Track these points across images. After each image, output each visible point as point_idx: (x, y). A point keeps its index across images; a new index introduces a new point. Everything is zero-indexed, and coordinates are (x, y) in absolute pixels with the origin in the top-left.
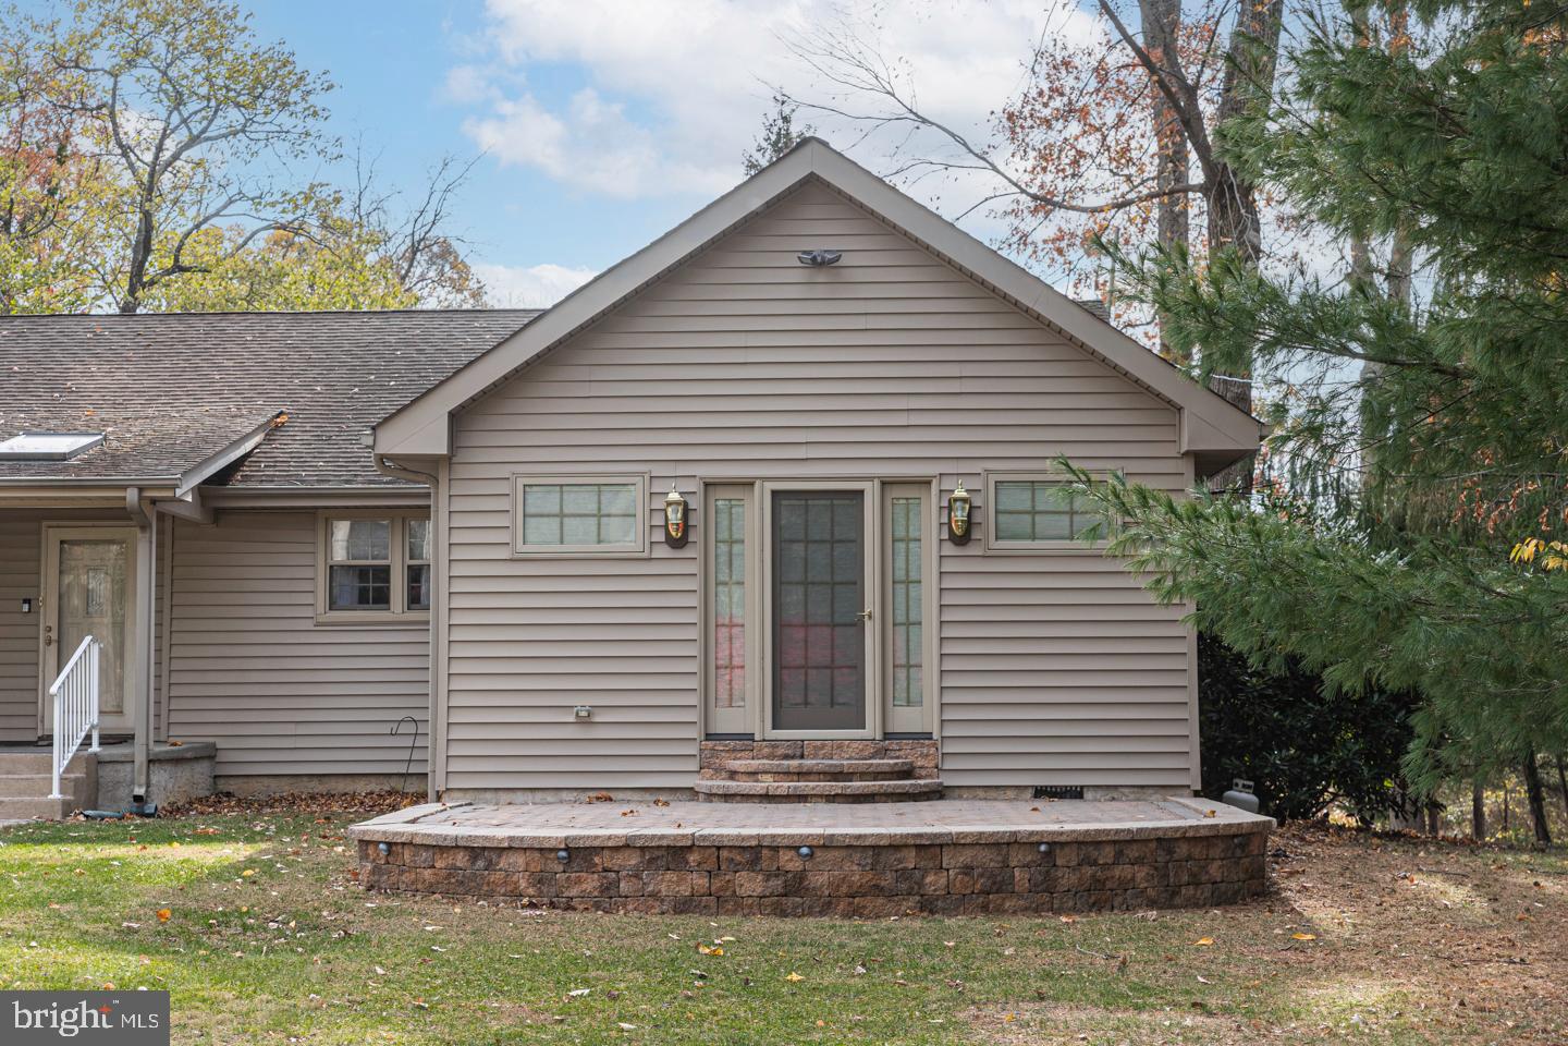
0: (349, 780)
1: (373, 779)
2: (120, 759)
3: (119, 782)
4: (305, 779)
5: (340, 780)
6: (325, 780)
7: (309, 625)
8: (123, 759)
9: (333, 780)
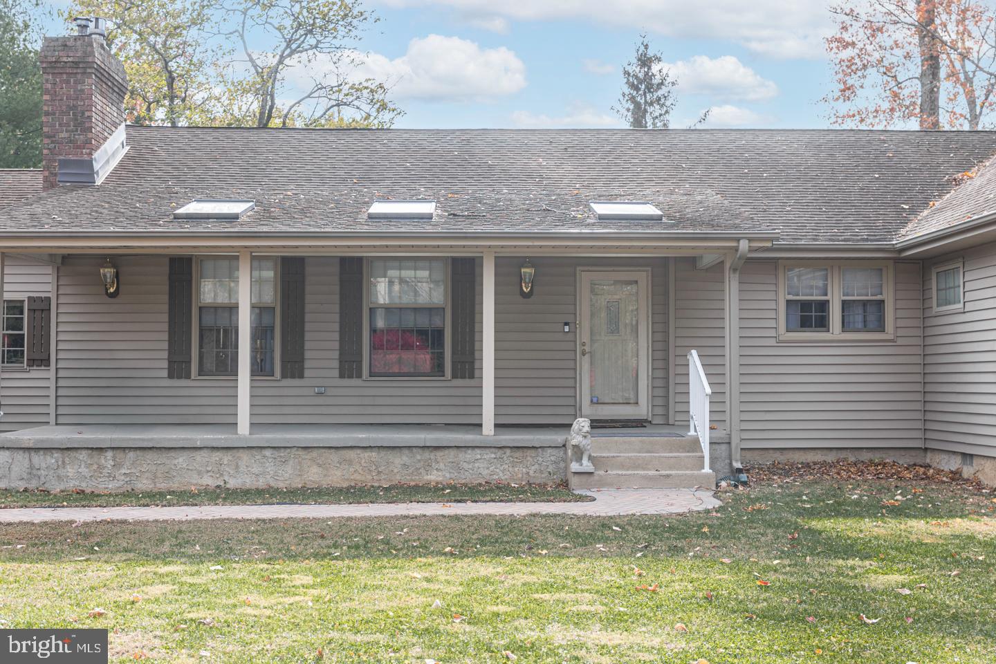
0: (802, 453)
1: (819, 452)
2: (718, 441)
3: (716, 458)
4: (771, 451)
5: (796, 452)
6: (785, 452)
7: (772, 342)
8: (720, 441)
9: (791, 452)
